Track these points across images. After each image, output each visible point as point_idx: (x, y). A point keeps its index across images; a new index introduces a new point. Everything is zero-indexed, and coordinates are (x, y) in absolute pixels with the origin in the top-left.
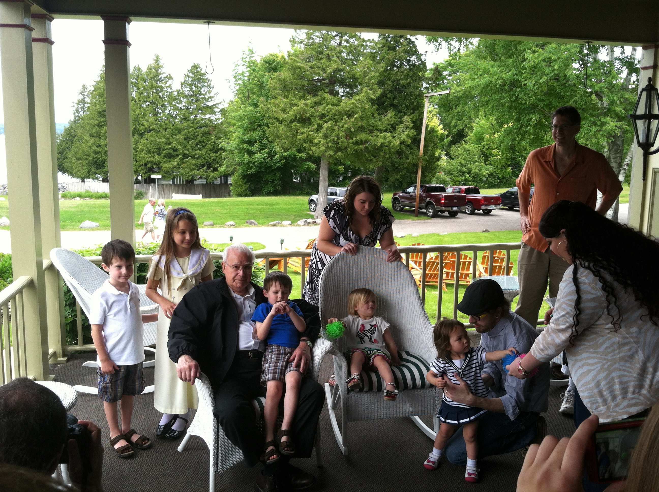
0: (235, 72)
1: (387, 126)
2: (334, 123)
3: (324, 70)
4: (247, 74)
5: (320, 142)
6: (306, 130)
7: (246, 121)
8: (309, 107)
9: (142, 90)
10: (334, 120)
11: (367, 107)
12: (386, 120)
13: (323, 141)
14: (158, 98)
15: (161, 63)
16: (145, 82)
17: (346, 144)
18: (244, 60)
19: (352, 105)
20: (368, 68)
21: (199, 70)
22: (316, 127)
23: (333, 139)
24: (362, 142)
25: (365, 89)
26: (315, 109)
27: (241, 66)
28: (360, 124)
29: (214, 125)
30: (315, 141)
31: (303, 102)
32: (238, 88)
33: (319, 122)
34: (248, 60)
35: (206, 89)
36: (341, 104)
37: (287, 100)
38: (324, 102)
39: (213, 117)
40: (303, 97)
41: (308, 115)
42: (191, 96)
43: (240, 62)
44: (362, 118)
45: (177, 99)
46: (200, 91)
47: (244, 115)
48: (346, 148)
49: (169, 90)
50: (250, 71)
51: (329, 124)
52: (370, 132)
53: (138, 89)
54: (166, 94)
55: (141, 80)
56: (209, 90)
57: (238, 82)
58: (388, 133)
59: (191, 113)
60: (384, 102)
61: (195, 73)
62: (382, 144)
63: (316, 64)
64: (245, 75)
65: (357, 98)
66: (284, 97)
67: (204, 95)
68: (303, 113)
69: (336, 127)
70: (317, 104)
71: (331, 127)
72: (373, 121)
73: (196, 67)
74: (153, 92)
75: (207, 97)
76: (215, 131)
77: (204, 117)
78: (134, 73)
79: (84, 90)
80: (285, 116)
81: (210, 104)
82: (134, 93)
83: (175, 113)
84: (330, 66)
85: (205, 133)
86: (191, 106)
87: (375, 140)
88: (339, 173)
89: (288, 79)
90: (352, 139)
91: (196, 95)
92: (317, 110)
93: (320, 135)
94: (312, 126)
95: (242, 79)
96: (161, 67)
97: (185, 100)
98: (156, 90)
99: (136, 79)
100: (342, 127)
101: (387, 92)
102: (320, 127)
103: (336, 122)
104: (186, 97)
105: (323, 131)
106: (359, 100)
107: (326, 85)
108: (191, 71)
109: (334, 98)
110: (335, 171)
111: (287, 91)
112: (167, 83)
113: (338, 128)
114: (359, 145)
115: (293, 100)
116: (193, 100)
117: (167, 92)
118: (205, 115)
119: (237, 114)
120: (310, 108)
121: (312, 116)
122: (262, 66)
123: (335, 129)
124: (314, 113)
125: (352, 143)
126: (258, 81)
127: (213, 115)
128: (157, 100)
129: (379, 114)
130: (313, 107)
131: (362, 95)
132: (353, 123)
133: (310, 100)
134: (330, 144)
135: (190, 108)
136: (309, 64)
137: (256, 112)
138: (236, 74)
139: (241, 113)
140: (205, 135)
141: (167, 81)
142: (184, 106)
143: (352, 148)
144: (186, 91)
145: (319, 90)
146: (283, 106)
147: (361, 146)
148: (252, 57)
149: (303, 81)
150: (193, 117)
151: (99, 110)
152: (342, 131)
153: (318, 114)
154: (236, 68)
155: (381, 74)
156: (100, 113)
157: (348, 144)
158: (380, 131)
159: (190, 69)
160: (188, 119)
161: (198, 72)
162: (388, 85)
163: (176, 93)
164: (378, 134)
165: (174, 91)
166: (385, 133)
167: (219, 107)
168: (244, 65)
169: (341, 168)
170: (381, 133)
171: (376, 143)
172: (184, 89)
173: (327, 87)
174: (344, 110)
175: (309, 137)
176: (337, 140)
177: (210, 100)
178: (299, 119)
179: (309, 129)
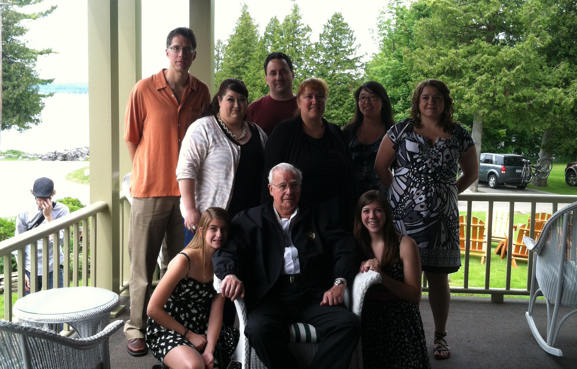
0: (379, 20)
1: (559, 80)
2: (490, 76)
3: (481, 14)
4: (394, 22)
5: (472, 97)
6: (455, 84)
7: (389, 75)
8: (460, 57)
9: (278, 44)
10: (490, 72)
11: (532, 56)
12: (557, 73)
13: (476, 97)
14: (294, 52)
15: (300, 13)
16: (282, 35)
17: (505, 100)
18: (390, 6)
19: (513, 55)
20: (535, 10)
21: (340, 19)
22: (468, 80)
23: (489, 95)
24: (525, 99)
25: (531, 35)
26: (467, 59)
27: (387, 13)
28: (522, 77)
29: (353, 81)
30: (466, 96)
31: (453, 51)
32: (382, 38)
33: (472, 74)
34: (395, 6)
35: (347, 41)
36: (500, 53)
37: (435, 49)
38: (479, 51)
39: (353, 72)
40: (455, 46)
41: (459, 66)
42: (331, 49)
43: (386, 9)
44: (527, 70)
45: (315, 53)
46: (340, 43)
47: (387, 68)
48: (504, 105)
49: (307, 43)
50: (396, 19)
51: (484, 77)
52: (537, 87)
53: (274, 42)
54: (303, 47)
55: (277, 33)
56: (351, 42)
57: (383, 32)
58: (559, 88)
59: (329, 68)
60: (556, 53)
61: (335, 23)
62: (551, 102)
63: (471, 7)
64: (391, 23)
65: (520, 46)
66: (431, 46)
67: (344, 47)
68: (453, 64)
69: (493, 80)
70: (471, 53)
71: (486, 80)
72: (541, 74)
73: (337, 16)
74: (290, 46)
75: (347, 50)
76: (354, 87)
77: (343, 73)
78: (271, 26)
79: (219, 46)
80: (431, 68)
81: (351, 57)
82: (269, 47)
83: (312, 68)
84: (488, 9)
85: (344, 90)
86: (330, 60)
87: (541, 97)
88: (500, 137)
89: (437, 25)
90: (513, 94)
91: (336, 48)
92: (470, 60)
93: (472, 89)
94: (463, 78)
95: (387, 28)
96: (299, 18)
97: (324, 53)
98: (293, 43)
99: (272, 32)
100: (500, 80)
101: (561, 39)
102: (472, 81)
103: (493, 75)
104: (325, 50)
105: (476, 85)
106: (522, 47)
107: (482, 32)
108: (332, 21)
109: (491, 46)
110: (495, 135)
111: (436, 39)
112: (304, 36)
113: (495, 82)
114: (522, 102)
115: (441, 49)
116: (332, 53)
117: (304, 45)
118: (344, 70)
119: (380, 67)
120: (462, 58)
121: (464, 67)
122: (412, 12)
123: (491, 83)
124: (466, 64)
125: (513, 99)
126: (406, 30)
127: (354, 70)
128: (292, 54)
129: (548, 66)
130: (465, 57)
131: (527, 42)
132: (514, 76)
133: (463, 49)
134: (484, 101)
135: (329, 63)
136: (463, 7)
137: (401, 66)
138: (381, 23)
139: (384, 67)
140: (343, 92)
141: (305, 33)
142: (321, 60)
143: (512, 105)
144: (325, 43)
145: (475, 37)
146: (429, 56)
147: (524, 104)
148: (400, 3)
149: (455, 27)
150: (331, 72)
151: (232, 66)
152: (500, 85)
153: (471, 65)
154: (381, 15)
155: (553, 18)
156: (233, 69)
157: (507, 100)
158: (549, 86)
159: (330, 19)
160: (325, 74)
161: (339, 22)
162: (563, 31)
163: (314, 47)
164: (546, 89)
165: (312, 44)
166: (554, 89)
167: (361, 61)
168: (391, 12)
169: (503, 131)
170: (551, 88)
171: (542, 100)
172: (322, 42)
173: (484, 34)
174: (503, 60)
175: (459, 92)
176: (494, 96)
177: (350, 53)
178: (447, 71)
179: (460, 83)
